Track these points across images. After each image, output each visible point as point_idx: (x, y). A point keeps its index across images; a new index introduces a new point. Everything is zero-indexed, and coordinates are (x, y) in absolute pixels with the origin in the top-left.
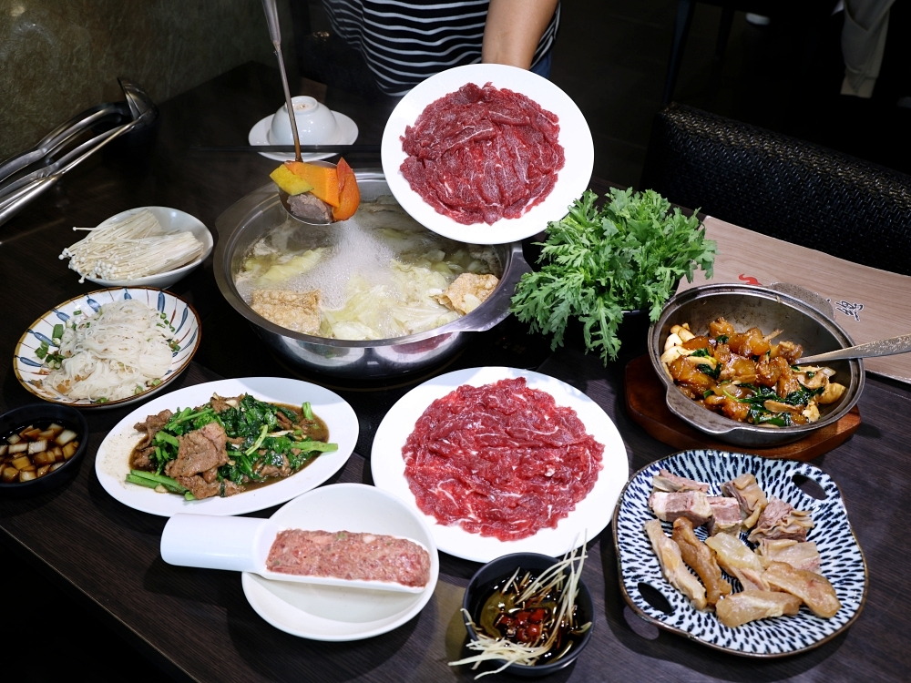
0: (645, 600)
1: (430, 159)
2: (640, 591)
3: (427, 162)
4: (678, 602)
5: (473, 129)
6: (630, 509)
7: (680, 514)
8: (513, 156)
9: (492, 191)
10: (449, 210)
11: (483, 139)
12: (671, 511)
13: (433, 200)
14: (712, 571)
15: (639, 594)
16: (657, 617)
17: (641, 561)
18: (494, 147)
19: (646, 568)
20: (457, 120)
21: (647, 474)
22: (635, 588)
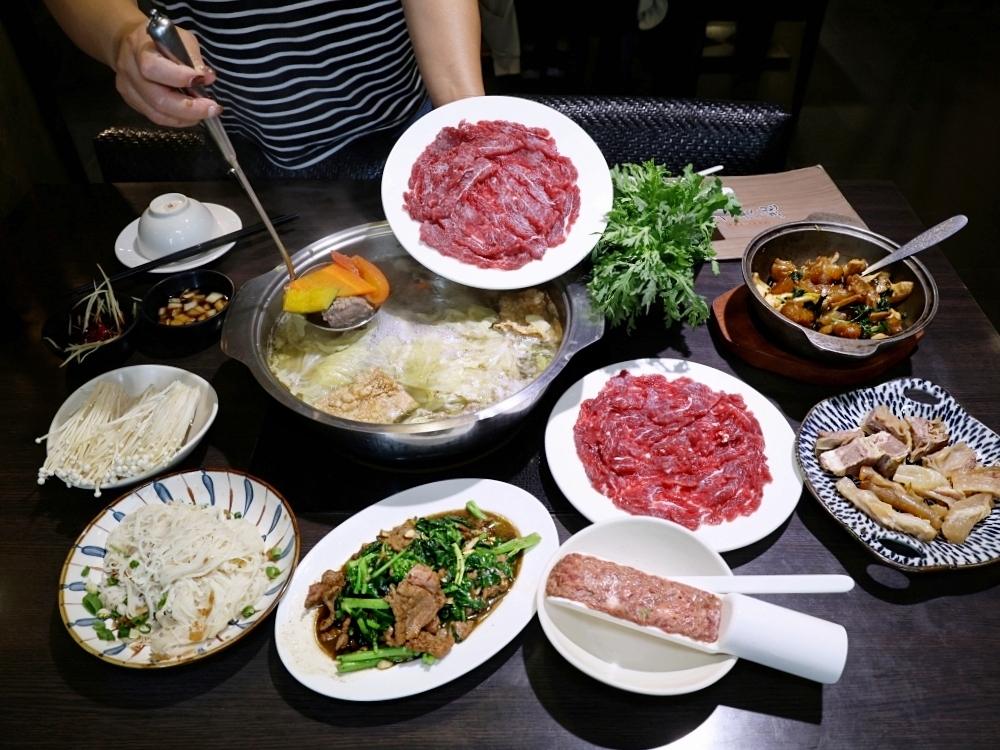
1: (444, 218)
2: (888, 548)
3: (442, 221)
5: (472, 172)
7: (860, 465)
8: (525, 184)
9: (523, 226)
10: (491, 261)
11: (486, 178)
12: (850, 465)
13: (470, 257)
15: (890, 551)
18: (500, 182)
20: (451, 169)
22: (882, 547)
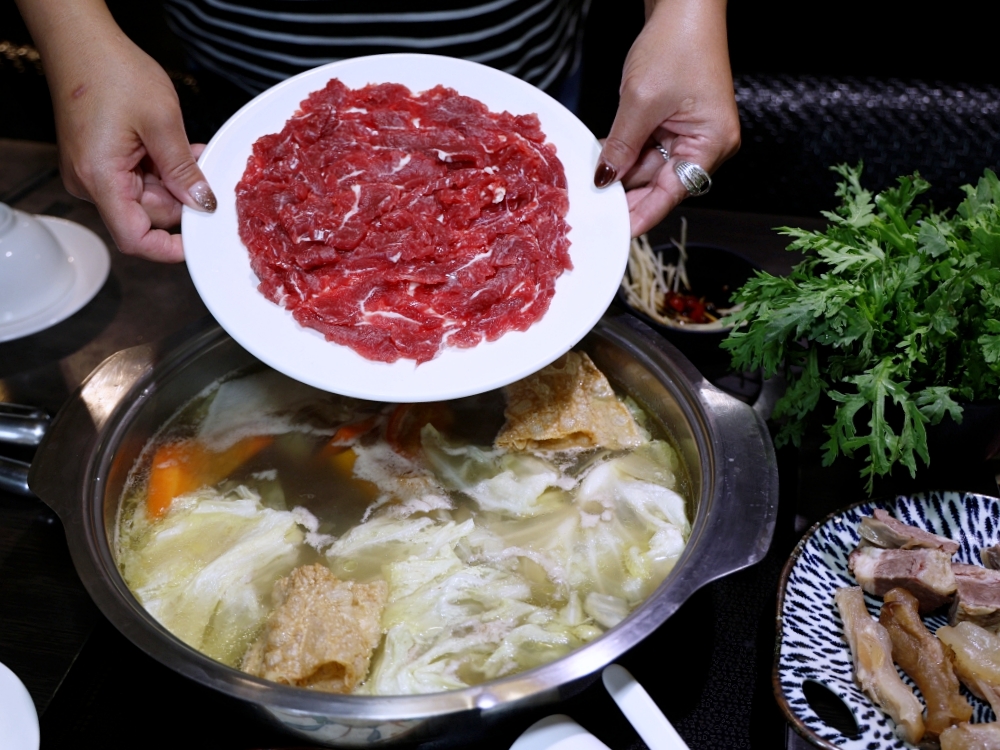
0: (812, 707)
2: (805, 691)
4: (873, 723)
6: (813, 566)
7: (898, 583)
12: (884, 576)
14: (941, 680)
15: (802, 696)
16: (827, 738)
17: (818, 649)
19: (826, 662)
21: (854, 518)
22: (798, 685)
